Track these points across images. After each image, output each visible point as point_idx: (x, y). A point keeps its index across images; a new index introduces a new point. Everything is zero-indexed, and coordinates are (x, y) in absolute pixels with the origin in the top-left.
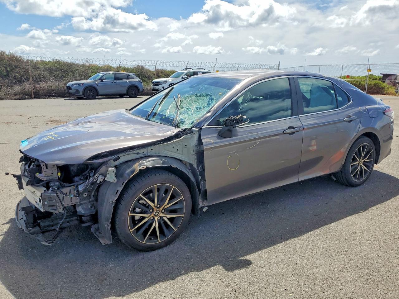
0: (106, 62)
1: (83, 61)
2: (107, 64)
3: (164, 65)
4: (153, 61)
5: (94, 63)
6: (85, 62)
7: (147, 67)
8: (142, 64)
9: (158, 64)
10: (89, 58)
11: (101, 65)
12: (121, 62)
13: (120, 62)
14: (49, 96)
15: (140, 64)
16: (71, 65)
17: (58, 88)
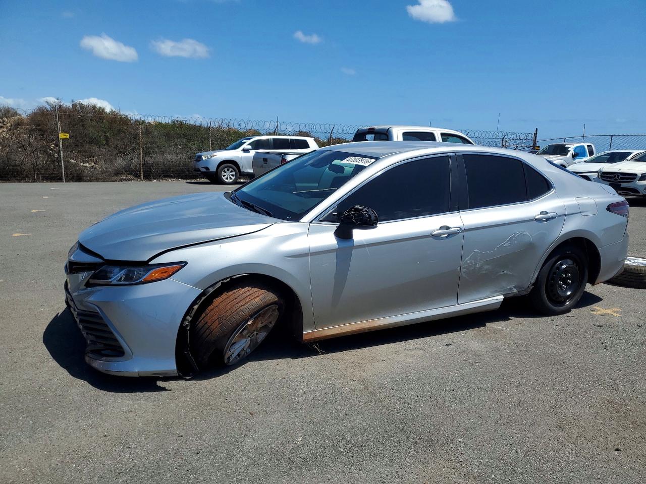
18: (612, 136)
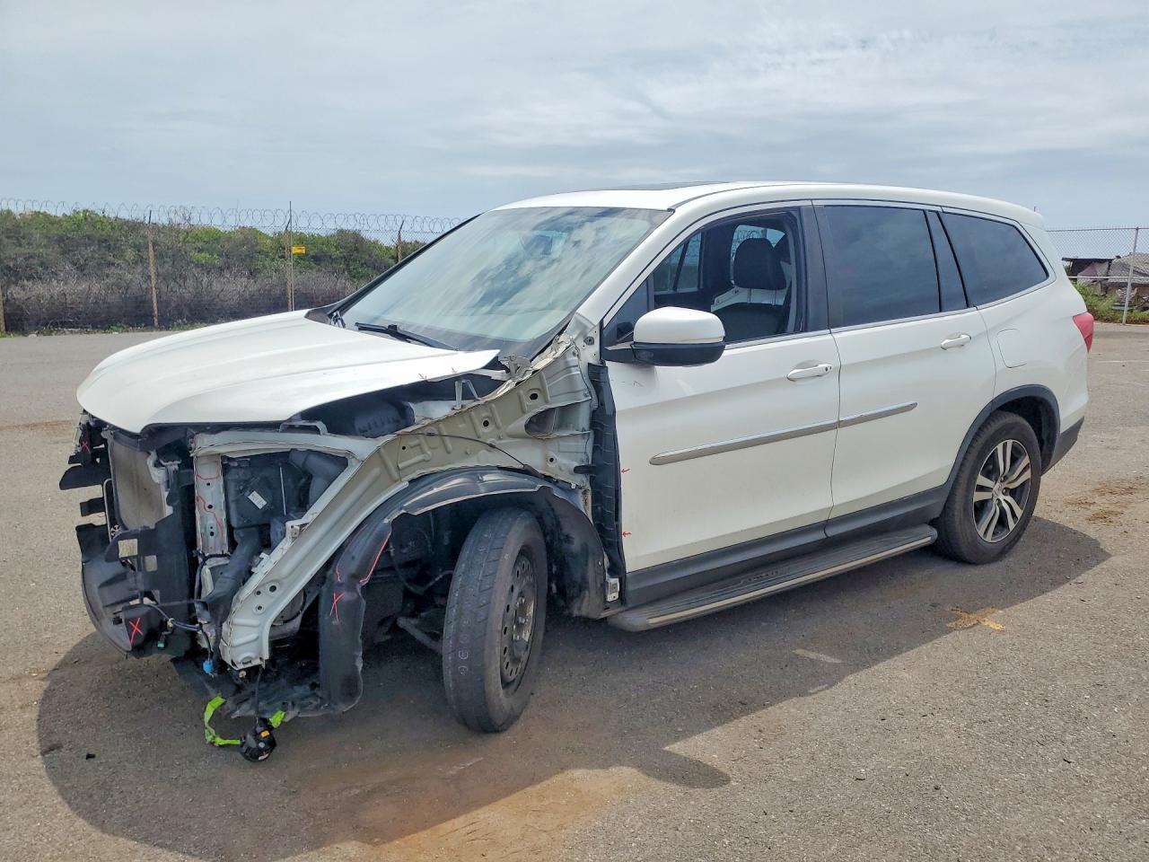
0: (243, 218)
1: (172, 216)
2: (248, 224)
3: (426, 229)
4: (391, 218)
5: (205, 221)
6: (177, 219)
7: (369, 235)
8: (358, 227)
9: (406, 227)
10: (189, 208)
11: (229, 229)
12: (290, 221)
13: (288, 220)
14: (56, 325)
15: (350, 226)
16: (133, 227)
17: (88, 297)
18: (1137, 229)
